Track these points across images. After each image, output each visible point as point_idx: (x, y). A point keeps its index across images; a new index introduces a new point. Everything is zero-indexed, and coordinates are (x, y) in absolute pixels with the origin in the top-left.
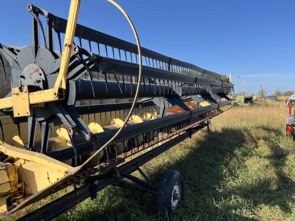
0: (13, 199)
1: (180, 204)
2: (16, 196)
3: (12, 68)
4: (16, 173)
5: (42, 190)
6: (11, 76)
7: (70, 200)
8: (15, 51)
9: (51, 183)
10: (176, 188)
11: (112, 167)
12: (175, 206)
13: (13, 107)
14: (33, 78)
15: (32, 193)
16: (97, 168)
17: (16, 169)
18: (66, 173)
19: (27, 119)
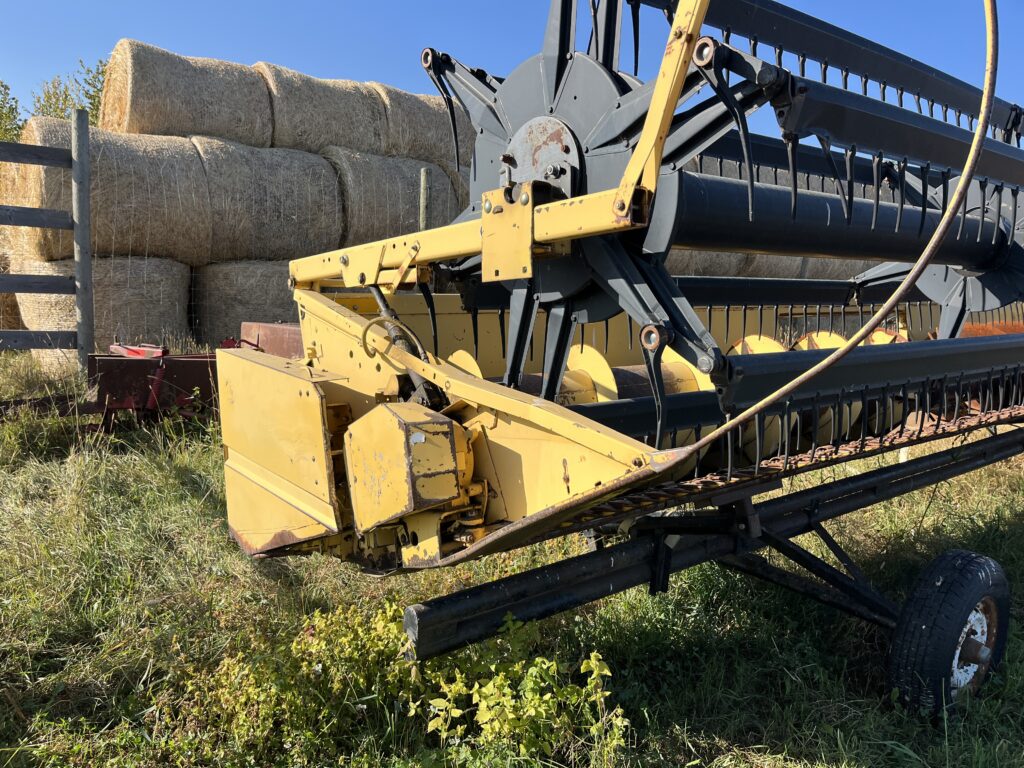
0: (456, 524)
1: (983, 684)
2: (464, 516)
3: (479, 134)
4: (469, 450)
5: (553, 507)
6: (472, 160)
7: (588, 577)
8: (489, 78)
9: (572, 493)
10: (977, 621)
11: (736, 496)
12: (962, 685)
13: (483, 251)
14: (540, 161)
15: (510, 519)
16: (696, 487)
17: (469, 439)
18: (635, 464)
19: (509, 294)
